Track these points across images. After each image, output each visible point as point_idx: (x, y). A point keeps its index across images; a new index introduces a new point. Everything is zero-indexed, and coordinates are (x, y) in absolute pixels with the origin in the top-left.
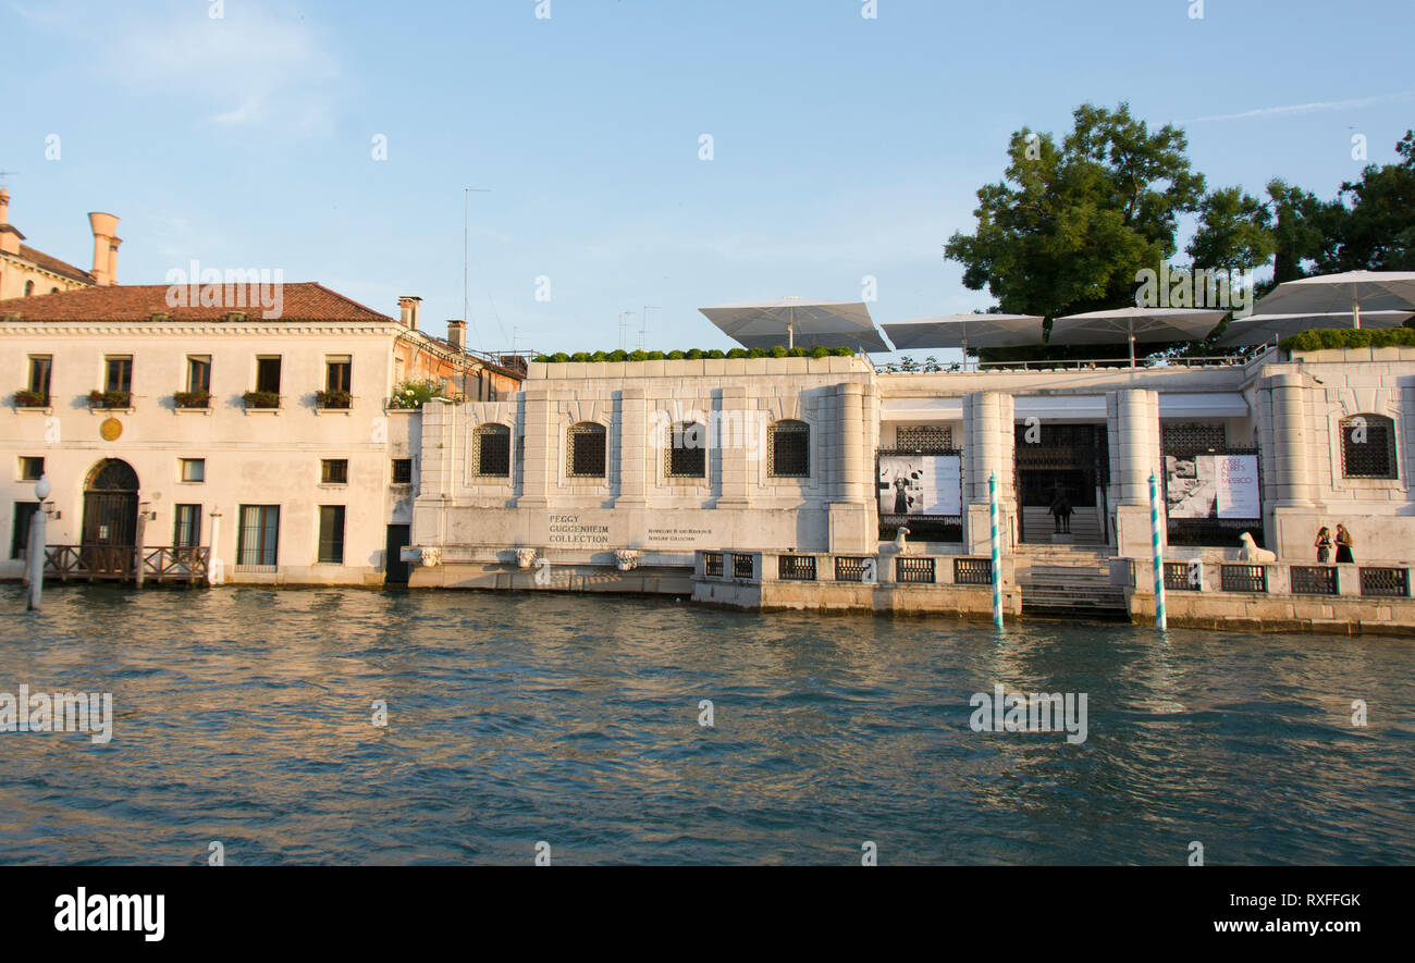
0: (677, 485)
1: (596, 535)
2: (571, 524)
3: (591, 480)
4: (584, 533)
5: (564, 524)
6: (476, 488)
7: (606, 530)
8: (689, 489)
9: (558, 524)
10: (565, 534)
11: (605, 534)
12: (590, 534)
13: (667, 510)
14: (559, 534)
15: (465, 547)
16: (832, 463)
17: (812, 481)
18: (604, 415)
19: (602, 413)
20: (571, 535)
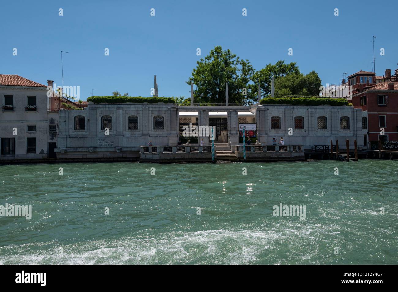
0: (131, 131)
1: (110, 144)
2: (103, 141)
6: (75, 132)
7: (113, 142)
8: (134, 132)
9: (100, 141)
10: (102, 144)
11: (113, 144)
12: (108, 143)
13: (129, 137)
14: (100, 144)
15: (74, 148)
16: (169, 126)
17: (164, 130)
18: (112, 114)
19: (111, 113)
20: (104, 144)
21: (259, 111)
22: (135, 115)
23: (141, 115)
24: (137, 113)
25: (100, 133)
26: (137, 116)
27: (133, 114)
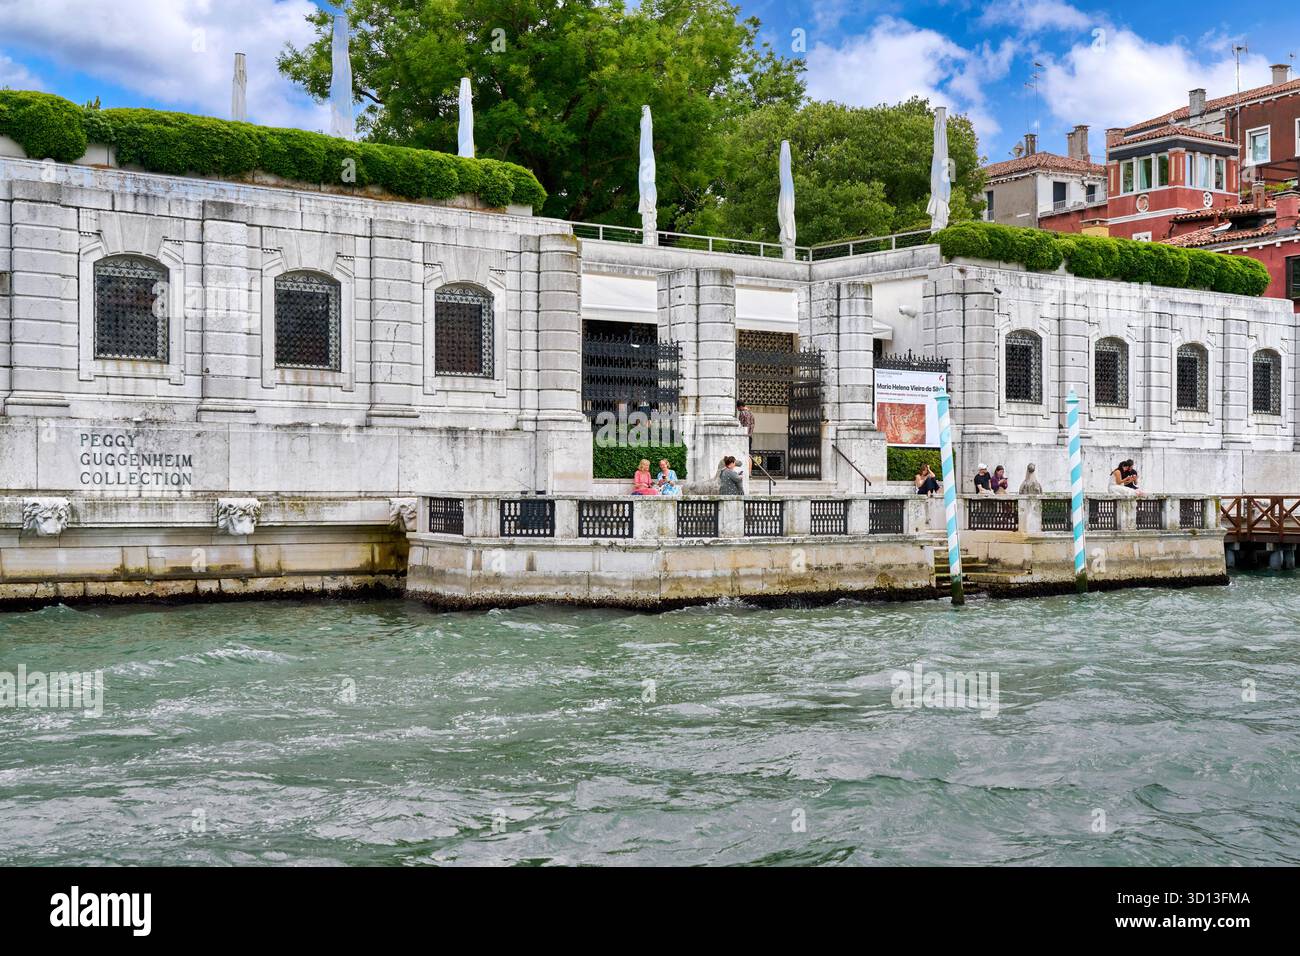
0: (297, 383)
1: (170, 470)
2: (121, 450)
3: (142, 369)
4: (146, 468)
5: (109, 450)
7: (188, 461)
8: (317, 390)
9: (96, 450)
10: (110, 469)
11: (187, 470)
12: (157, 469)
14: (98, 469)
16: (530, 358)
17: (497, 386)
18: (167, 244)
19: (166, 239)
20: (122, 469)
21: (964, 295)
22: (325, 266)
23: (361, 267)
24: (339, 255)
25: (86, 387)
26: (338, 276)
27: (310, 262)
